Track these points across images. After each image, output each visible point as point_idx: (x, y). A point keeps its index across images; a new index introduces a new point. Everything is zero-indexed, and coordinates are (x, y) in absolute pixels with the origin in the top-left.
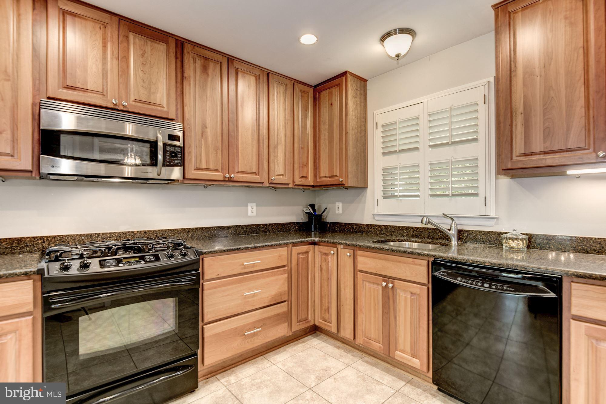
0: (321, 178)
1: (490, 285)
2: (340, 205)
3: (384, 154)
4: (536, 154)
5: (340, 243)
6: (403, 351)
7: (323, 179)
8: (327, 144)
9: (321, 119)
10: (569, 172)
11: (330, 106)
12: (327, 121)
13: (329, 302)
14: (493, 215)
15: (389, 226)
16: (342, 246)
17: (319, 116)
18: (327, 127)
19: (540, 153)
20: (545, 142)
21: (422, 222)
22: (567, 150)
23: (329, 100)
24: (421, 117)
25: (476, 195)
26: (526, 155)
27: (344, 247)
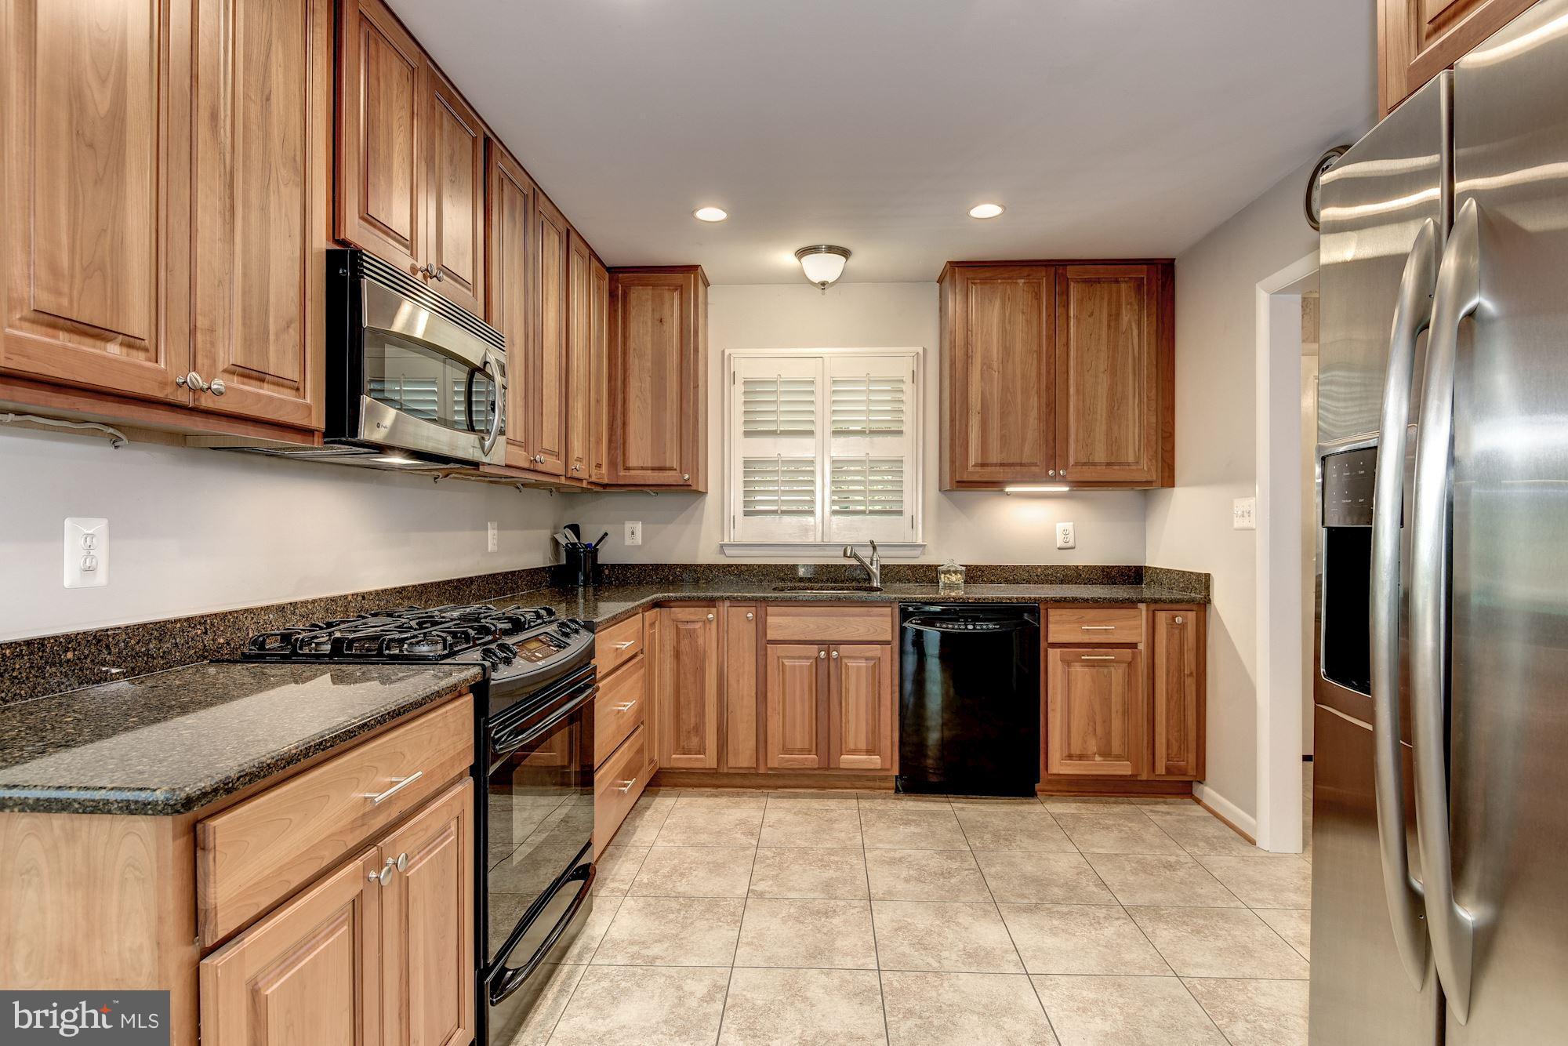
0: (628, 469)
1: (974, 625)
2: (639, 527)
3: (747, 434)
4: (992, 465)
5: (723, 599)
6: (854, 751)
7: (632, 472)
8: (649, 401)
9: (632, 344)
10: (1008, 489)
11: (658, 323)
12: (649, 352)
13: (701, 714)
14: (920, 541)
15: (757, 565)
16: (727, 603)
17: (625, 338)
18: (649, 364)
19: (996, 465)
20: (1001, 452)
21: (845, 555)
22: (1021, 465)
23: (653, 310)
24: (819, 381)
25: (900, 513)
26: (983, 465)
27: (732, 604)
